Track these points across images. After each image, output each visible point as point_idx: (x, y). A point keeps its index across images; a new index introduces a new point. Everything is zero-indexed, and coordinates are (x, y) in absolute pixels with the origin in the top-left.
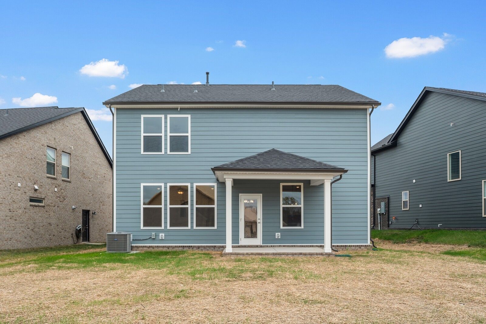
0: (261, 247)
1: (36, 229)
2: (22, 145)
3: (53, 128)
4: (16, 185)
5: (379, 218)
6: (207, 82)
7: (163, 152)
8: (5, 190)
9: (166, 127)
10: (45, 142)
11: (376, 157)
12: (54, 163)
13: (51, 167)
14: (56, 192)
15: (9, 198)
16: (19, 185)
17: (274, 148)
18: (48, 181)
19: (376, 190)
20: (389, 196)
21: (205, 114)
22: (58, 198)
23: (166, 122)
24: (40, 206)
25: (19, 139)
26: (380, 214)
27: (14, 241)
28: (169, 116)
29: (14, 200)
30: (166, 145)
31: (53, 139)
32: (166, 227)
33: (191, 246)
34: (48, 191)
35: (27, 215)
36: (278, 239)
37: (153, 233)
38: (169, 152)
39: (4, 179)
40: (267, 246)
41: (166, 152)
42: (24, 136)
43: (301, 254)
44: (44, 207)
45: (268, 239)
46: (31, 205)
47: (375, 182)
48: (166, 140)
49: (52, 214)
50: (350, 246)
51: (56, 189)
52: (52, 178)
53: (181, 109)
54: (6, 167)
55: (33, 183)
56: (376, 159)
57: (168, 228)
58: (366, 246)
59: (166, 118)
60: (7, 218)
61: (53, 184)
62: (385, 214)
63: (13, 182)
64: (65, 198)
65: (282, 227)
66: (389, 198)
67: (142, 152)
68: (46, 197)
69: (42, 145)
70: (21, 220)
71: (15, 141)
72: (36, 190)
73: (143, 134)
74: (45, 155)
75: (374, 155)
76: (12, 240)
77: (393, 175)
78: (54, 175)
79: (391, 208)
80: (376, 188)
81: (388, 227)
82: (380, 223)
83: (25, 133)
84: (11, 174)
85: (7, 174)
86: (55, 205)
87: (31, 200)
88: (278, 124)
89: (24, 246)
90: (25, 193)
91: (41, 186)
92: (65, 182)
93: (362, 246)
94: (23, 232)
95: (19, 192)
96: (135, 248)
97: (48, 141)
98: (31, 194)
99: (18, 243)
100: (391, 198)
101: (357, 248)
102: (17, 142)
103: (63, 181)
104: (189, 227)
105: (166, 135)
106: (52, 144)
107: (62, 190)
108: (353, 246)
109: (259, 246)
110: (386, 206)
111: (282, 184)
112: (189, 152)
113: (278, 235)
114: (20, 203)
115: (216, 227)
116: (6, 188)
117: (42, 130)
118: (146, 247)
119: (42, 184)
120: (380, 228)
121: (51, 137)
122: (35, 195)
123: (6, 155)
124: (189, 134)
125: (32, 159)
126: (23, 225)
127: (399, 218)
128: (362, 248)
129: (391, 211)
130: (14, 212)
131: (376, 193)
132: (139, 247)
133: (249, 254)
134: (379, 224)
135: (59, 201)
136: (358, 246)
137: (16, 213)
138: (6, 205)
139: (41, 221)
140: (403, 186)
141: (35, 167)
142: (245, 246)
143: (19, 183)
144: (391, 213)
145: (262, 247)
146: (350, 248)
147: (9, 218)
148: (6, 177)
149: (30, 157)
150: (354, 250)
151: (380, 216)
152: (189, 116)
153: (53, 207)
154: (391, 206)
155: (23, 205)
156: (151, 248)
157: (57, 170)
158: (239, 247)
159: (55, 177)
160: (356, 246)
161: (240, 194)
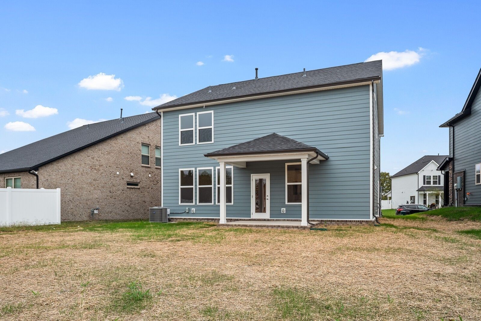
0: (268, 220)
1: (132, 206)
2: (120, 144)
3: (147, 129)
4: (115, 174)
5: (456, 194)
6: (257, 77)
7: (194, 143)
8: (106, 177)
9: (196, 122)
10: (140, 140)
11: (455, 128)
12: (149, 155)
13: (145, 159)
14: (150, 177)
15: (110, 182)
16: (118, 173)
17: (274, 132)
18: (143, 169)
19: (455, 164)
20: (465, 170)
21: (224, 109)
22: (152, 182)
23: (196, 119)
24: (136, 189)
25: (118, 140)
26: (457, 189)
27: (114, 214)
28: (198, 113)
29: (113, 184)
30: (196, 137)
31: (147, 137)
32: (196, 203)
33: (214, 219)
34: (142, 177)
35: (124, 195)
36: (283, 214)
37: (187, 208)
38: (198, 143)
39: (105, 170)
40: (273, 220)
41: (196, 143)
42: (122, 137)
43: (279, 226)
44: (139, 189)
45: (276, 214)
46: (127, 188)
47: (454, 155)
48: (196, 133)
49: (146, 194)
50: (350, 221)
51: (150, 176)
52: (146, 167)
53: (206, 107)
54: (107, 161)
55: (130, 171)
56: (455, 130)
57: (198, 204)
58: (367, 221)
59: (196, 115)
60: (108, 197)
61: (147, 172)
62: (461, 190)
63: (113, 172)
64: (158, 182)
65: (286, 203)
66: (465, 172)
67: (180, 145)
68: (141, 181)
69: (137, 143)
70: (120, 198)
71: (114, 142)
72: (132, 177)
73: (180, 130)
74: (140, 150)
75: (452, 126)
76: (112, 213)
77: (468, 146)
78: (149, 164)
79: (466, 183)
80: (455, 161)
81: (464, 204)
82: (457, 199)
83: (122, 135)
84: (111, 166)
85: (108, 166)
86: (149, 187)
87: (128, 184)
88: (283, 110)
89: (122, 217)
90: (123, 179)
91: (136, 174)
92: (158, 170)
93: (363, 221)
94: (121, 207)
95: (118, 179)
96: (175, 220)
97: (142, 140)
98: (128, 179)
99: (117, 215)
100: (467, 172)
101: (358, 223)
102: (116, 142)
103: (156, 168)
104: (213, 203)
105: (196, 129)
106: (147, 141)
107: (156, 176)
108: (354, 222)
109: (266, 220)
110: (462, 180)
111: (287, 164)
112: (213, 142)
113: (284, 210)
114: (119, 187)
115: (232, 203)
116: (107, 176)
117: (137, 131)
118: (182, 219)
119: (137, 172)
120: (458, 205)
121: (146, 136)
122: (132, 180)
123: (107, 153)
124: (212, 127)
125: (128, 154)
126: (121, 202)
127: (473, 194)
128: (363, 223)
129: (467, 186)
130: (113, 193)
131: (455, 166)
132: (178, 219)
133: (237, 225)
134: (456, 201)
135: (153, 184)
136: (359, 221)
137: (116, 193)
138: (107, 188)
139: (136, 200)
140: (477, 158)
141: (131, 160)
142: (255, 220)
143: (118, 171)
144: (467, 189)
145: (265, 221)
146: (350, 223)
147: (110, 197)
148: (107, 168)
149: (127, 152)
150: (355, 225)
151: (457, 192)
152: (212, 112)
153: (147, 189)
154: (467, 180)
155: (121, 188)
156: (186, 220)
157: (151, 161)
158: (250, 220)
159: (149, 166)
160: (356, 221)
161: (252, 175)
